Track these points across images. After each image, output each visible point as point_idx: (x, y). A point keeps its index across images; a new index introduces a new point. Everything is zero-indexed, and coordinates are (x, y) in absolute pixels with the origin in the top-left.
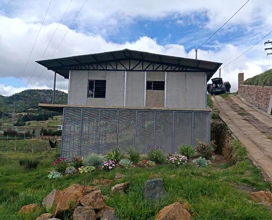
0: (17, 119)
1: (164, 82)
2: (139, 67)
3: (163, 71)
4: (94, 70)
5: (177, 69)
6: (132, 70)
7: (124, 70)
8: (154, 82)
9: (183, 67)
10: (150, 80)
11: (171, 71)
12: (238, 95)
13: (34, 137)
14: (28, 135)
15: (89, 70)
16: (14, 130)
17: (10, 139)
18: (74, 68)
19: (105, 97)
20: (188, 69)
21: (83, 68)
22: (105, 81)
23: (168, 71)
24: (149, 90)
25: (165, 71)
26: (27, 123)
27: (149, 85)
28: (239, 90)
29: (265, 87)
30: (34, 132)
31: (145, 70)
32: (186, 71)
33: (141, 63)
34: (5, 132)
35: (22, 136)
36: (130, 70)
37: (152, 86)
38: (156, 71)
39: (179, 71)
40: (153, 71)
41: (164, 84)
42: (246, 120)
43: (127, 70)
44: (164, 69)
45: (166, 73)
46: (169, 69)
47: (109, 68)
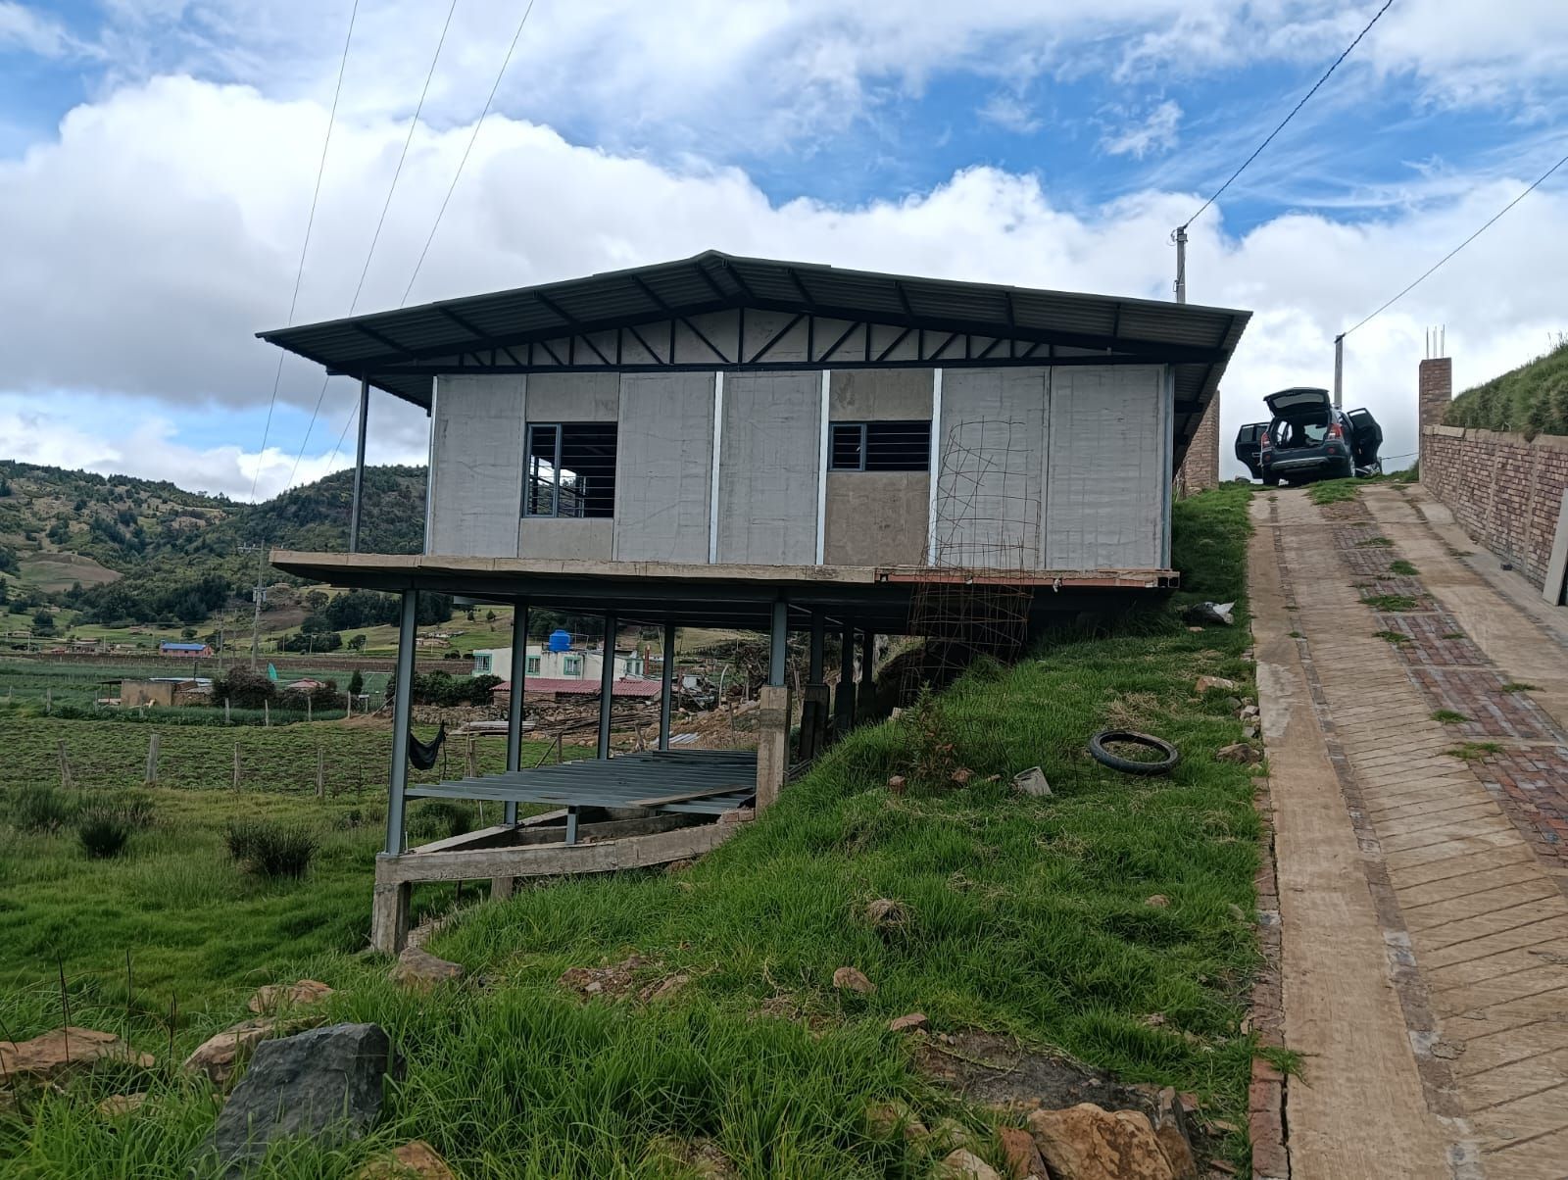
0: (300, 615)
1: (926, 426)
2: (792, 349)
3: (920, 363)
4: (559, 368)
5: (1002, 351)
6: (755, 366)
7: (714, 368)
8: (874, 426)
9: (1036, 336)
10: (848, 415)
11: (966, 362)
12: (1413, 489)
13: (357, 706)
14: (325, 701)
15: (531, 369)
16: (259, 672)
17: (237, 722)
18: (454, 361)
19: (611, 514)
20: (1063, 351)
21: (504, 360)
22: (611, 428)
23: (945, 364)
24: (842, 475)
25: (934, 362)
26: (347, 635)
27: (845, 447)
28: (1423, 456)
29: (1542, 440)
30: (356, 685)
31: (823, 364)
32: (1053, 361)
33: (803, 326)
34: (217, 685)
35: (295, 705)
36: (741, 367)
37: (862, 449)
38: (881, 363)
39: (1012, 361)
40: (867, 364)
41: (927, 438)
42: (1390, 636)
43: (726, 367)
44: (928, 355)
45: (938, 372)
46: (956, 351)
47: (634, 355)
